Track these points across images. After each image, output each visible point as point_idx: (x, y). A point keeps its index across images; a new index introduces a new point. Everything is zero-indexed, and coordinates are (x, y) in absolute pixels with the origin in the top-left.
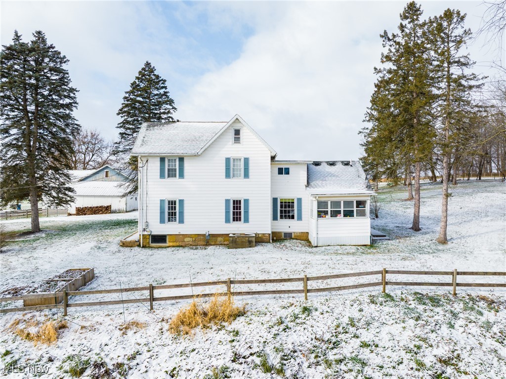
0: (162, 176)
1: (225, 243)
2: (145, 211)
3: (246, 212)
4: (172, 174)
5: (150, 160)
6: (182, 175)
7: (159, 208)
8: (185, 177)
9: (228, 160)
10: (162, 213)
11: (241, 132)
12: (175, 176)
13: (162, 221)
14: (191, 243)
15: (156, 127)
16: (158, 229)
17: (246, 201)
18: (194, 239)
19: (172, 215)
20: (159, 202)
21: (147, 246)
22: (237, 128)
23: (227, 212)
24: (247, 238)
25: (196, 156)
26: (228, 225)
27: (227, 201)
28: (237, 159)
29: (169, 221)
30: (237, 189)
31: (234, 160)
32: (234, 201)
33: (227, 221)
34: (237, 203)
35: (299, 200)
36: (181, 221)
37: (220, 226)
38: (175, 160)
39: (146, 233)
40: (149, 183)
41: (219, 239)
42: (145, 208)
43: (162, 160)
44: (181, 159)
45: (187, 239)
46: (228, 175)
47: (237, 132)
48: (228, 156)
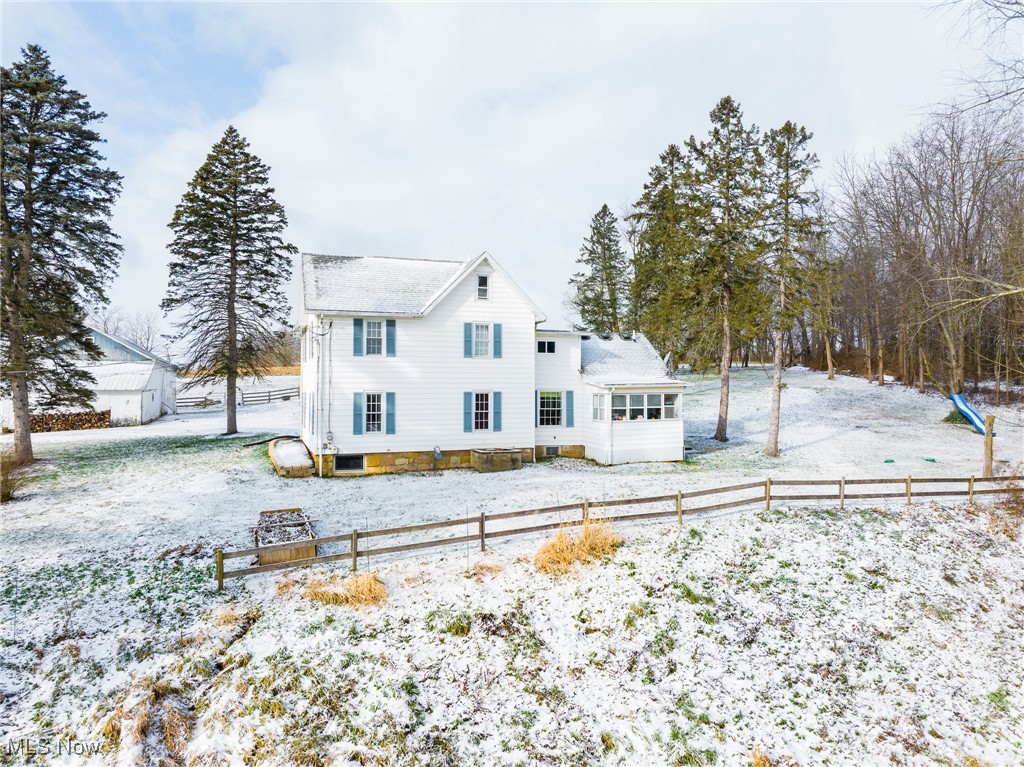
0: (357, 351)
1: (464, 465)
2: (326, 413)
3: (498, 414)
4: (374, 347)
5: (336, 322)
6: (391, 350)
7: (352, 408)
8: (397, 353)
9: (468, 327)
10: (357, 415)
11: (489, 282)
12: (379, 352)
13: (357, 430)
14: (406, 467)
15: (329, 264)
16: (349, 445)
17: (497, 395)
18: (411, 460)
19: (374, 420)
20: (352, 397)
21: (329, 474)
22: (483, 275)
23: (467, 414)
24: (509, 455)
25: (417, 318)
26: (468, 434)
27: (467, 395)
28: (482, 327)
29: (368, 430)
30: (483, 375)
31: (477, 327)
32: (477, 395)
33: (467, 428)
34: (482, 398)
35: (570, 394)
36: (391, 430)
37: (455, 436)
38: (380, 323)
39: (328, 452)
40: (333, 364)
41: (454, 459)
42: (326, 408)
43: (358, 322)
44: (391, 323)
45: (399, 461)
46: (468, 353)
47: (483, 281)
48: (469, 321)
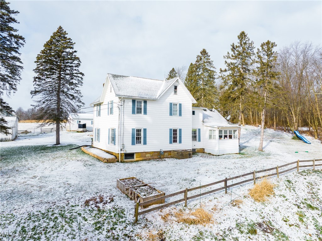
0: (133, 112)
1: (169, 156)
2: (122, 137)
3: (180, 137)
4: (139, 111)
5: (126, 100)
6: (145, 113)
7: (131, 135)
8: (147, 113)
9: (171, 104)
10: (133, 137)
11: (178, 88)
12: (141, 113)
13: (133, 144)
14: (150, 158)
15: (118, 78)
16: (130, 149)
17: (180, 130)
18: (152, 155)
19: (139, 139)
20: (131, 130)
21: (123, 161)
22: (176, 85)
23: (170, 137)
24: (188, 152)
25: (154, 100)
26: (171, 145)
27: (171, 130)
28: (175, 104)
29: (137, 143)
30: (175, 122)
32: (174, 130)
33: (171, 143)
35: (199, 130)
36: (145, 143)
37: (167, 146)
38: (141, 102)
39: (122, 152)
40: (125, 117)
41: (166, 154)
42: (122, 135)
43: (134, 101)
44: (145, 102)
45: (147, 155)
46: (171, 114)
47: (176, 88)
48: (171, 102)
